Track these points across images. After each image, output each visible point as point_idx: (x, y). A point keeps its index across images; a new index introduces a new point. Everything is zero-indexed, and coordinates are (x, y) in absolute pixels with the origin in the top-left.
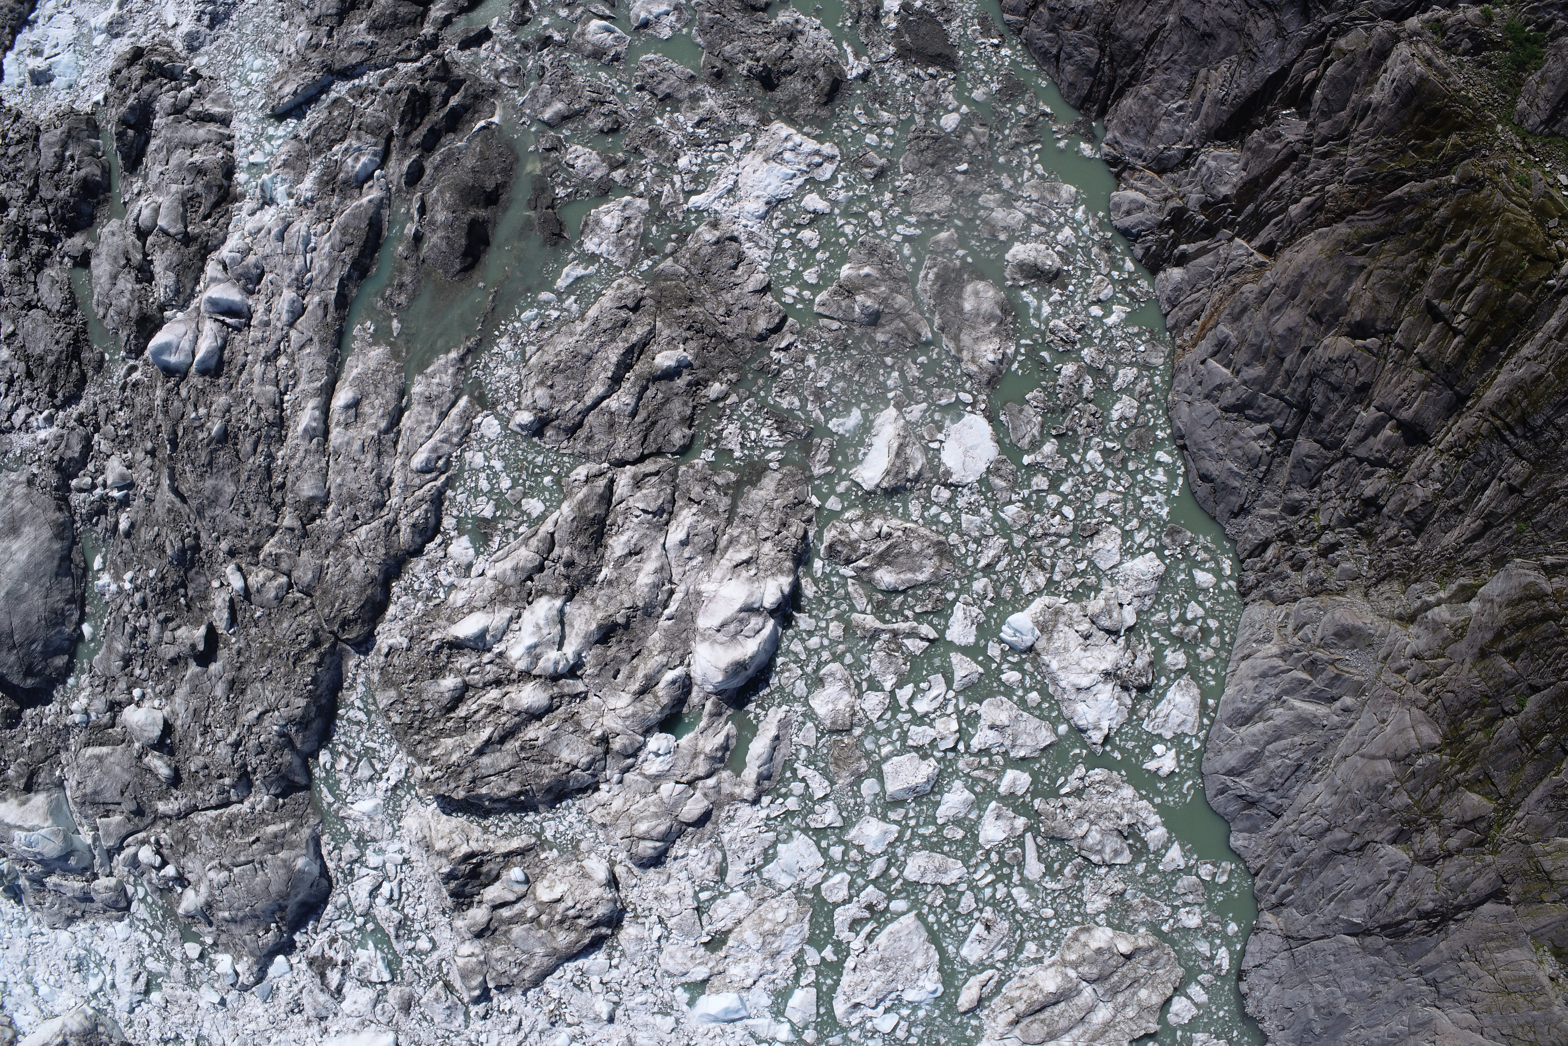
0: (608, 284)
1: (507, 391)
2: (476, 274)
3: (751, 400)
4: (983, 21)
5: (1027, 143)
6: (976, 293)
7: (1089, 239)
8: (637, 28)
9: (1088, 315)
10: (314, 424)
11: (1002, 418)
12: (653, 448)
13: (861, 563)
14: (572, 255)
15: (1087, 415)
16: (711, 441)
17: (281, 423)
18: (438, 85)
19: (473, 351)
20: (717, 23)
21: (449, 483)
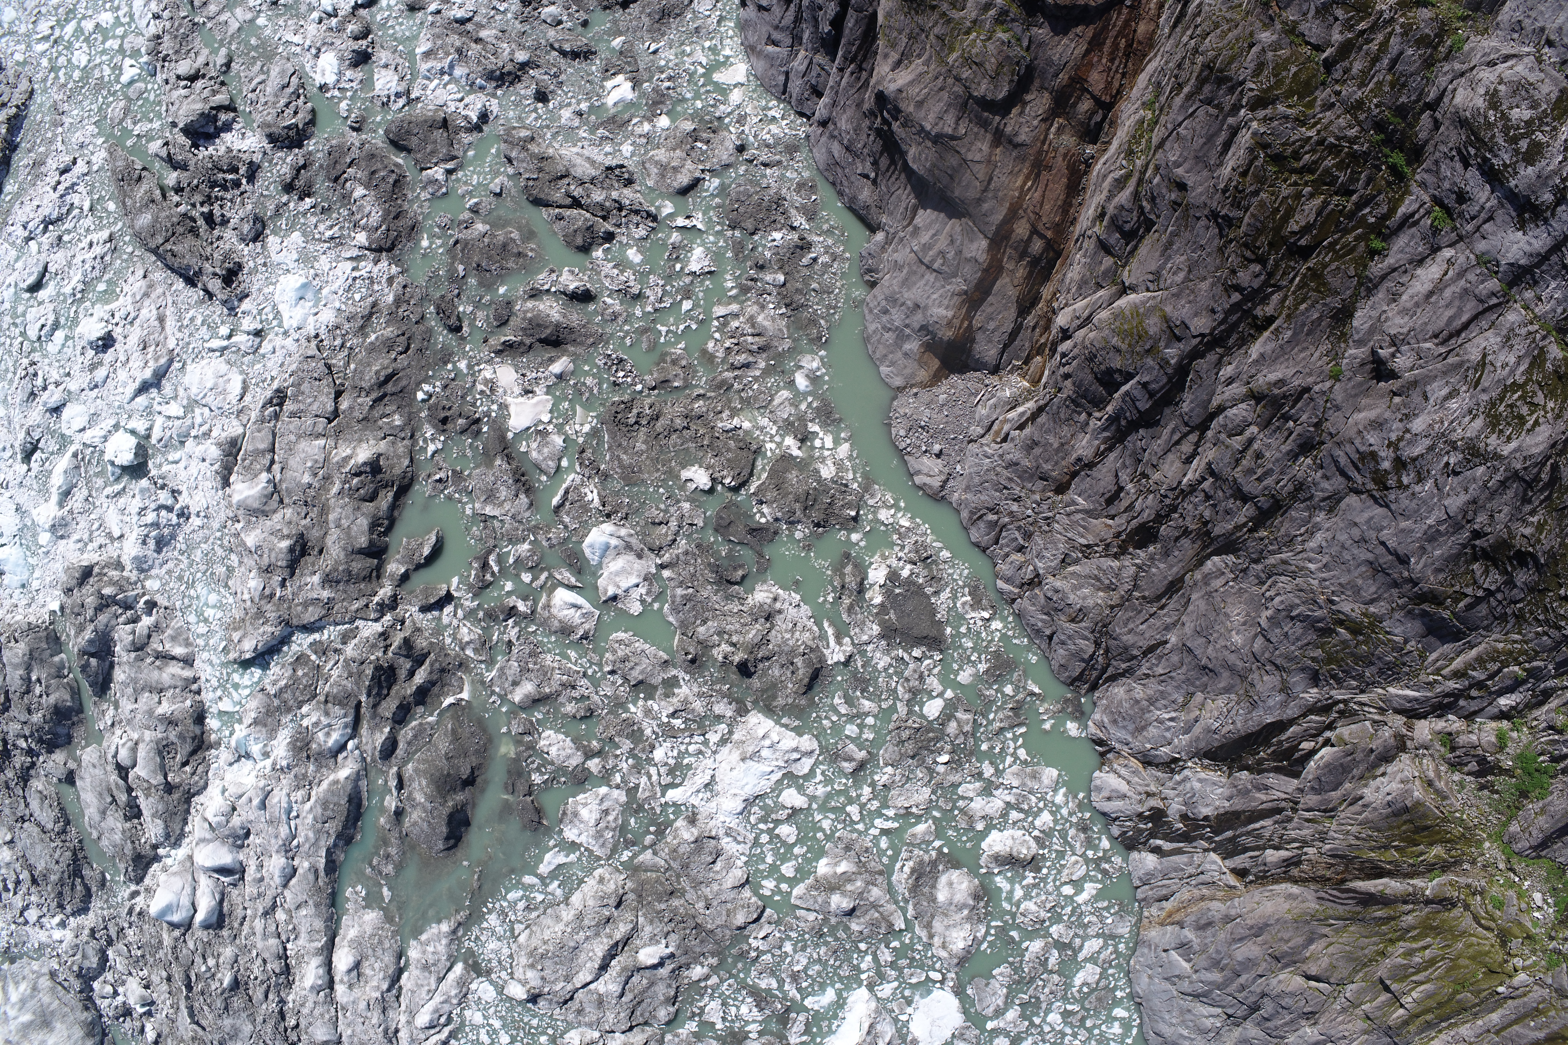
0: (590, 871)
1: (500, 962)
2: (459, 853)
3: (731, 981)
4: (974, 592)
5: (1012, 727)
6: (950, 884)
7: (1067, 821)
8: (605, 602)
9: (1060, 894)
10: (320, 982)
11: (969, 992)
12: (641, 1020)
14: (552, 843)
15: (1050, 985)
16: (694, 1015)
17: (287, 971)
18: (402, 659)
19: (464, 925)
20: (690, 600)
21: (452, 1035)
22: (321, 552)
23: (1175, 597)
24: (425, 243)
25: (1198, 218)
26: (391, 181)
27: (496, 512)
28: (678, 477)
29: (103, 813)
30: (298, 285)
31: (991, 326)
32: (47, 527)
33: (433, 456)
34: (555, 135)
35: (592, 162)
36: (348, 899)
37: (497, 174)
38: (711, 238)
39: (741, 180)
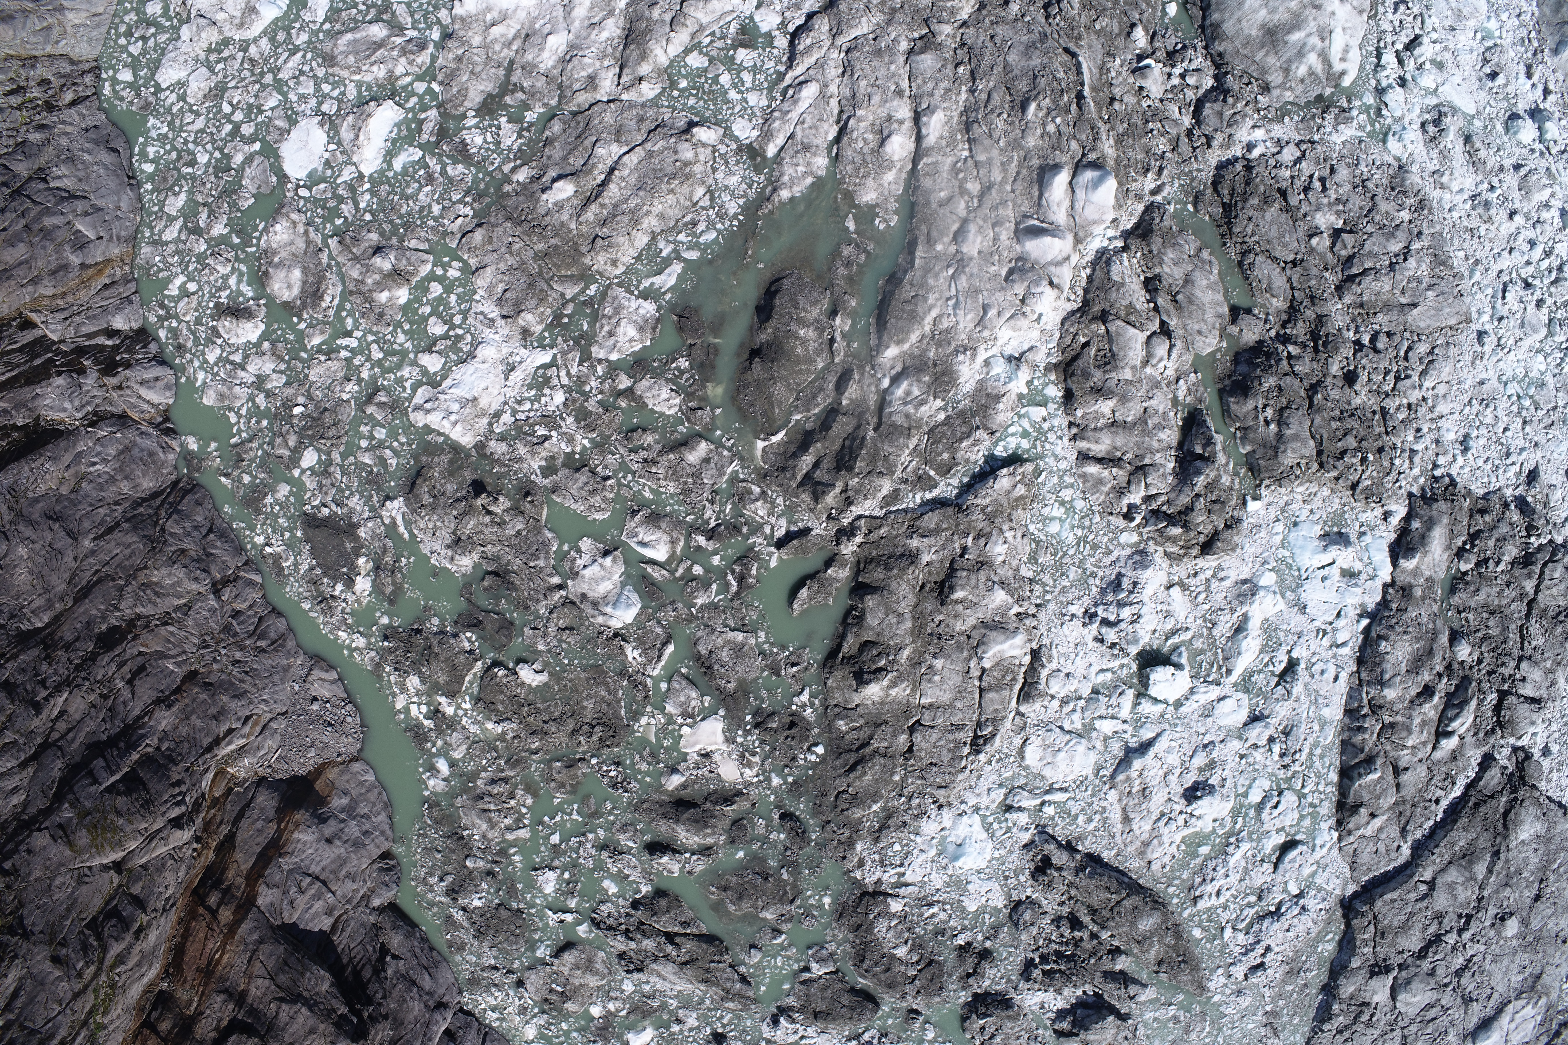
0: (629, 270)
1: (727, 162)
2: (768, 276)
3: (491, 168)
5: (242, 443)
6: (289, 287)
8: (616, 549)
9: (198, 282)
10: (929, 118)
11: (274, 179)
12: (579, 118)
13: (398, 40)
14: (668, 296)
16: (528, 129)
17: (967, 127)
18: (826, 479)
19: (763, 198)
20: (532, 555)
21: (781, 76)
22: (923, 587)
23: (84, 583)
24: (827, 900)
25: (42, 932)
26: (867, 962)
27: (731, 635)
28: (551, 674)
29: (1188, 280)
30: (962, 860)
31: (259, 824)
32: (1262, 593)
33: (803, 690)
34: (702, 1001)
35: (659, 975)
36: (896, 212)
37: (757, 966)
38: (538, 901)
39: (516, 954)
